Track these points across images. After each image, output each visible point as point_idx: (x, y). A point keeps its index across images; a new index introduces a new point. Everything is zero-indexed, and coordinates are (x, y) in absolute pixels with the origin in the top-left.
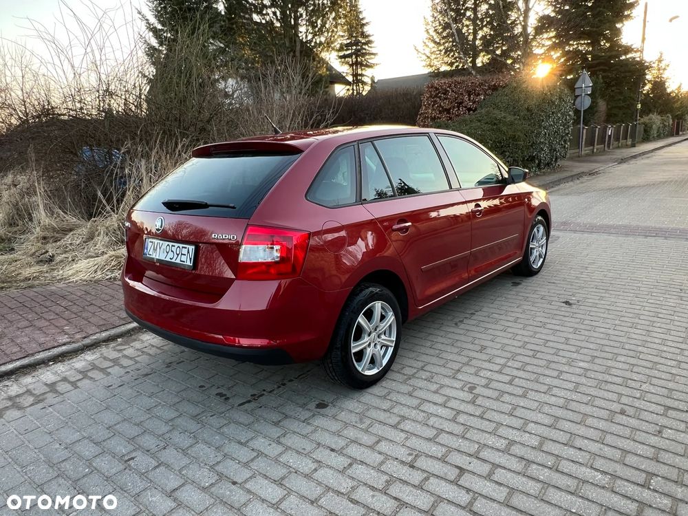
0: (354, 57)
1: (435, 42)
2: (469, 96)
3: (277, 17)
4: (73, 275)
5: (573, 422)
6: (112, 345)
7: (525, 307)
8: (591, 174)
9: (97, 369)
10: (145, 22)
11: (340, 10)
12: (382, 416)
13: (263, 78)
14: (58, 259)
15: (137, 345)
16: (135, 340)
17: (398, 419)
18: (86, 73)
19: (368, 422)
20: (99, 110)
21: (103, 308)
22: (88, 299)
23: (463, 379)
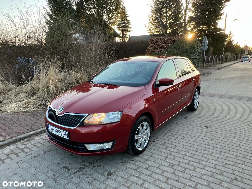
0: (123, 28)
1: (152, 24)
2: (165, 44)
3: (95, 12)
4: (9, 109)
5: (217, 184)
6: (22, 142)
7: (191, 128)
8: (208, 73)
9: (14, 154)
10: (46, 11)
11: (119, 11)
12: (136, 180)
13: (89, 34)
14: (4, 102)
15: (32, 142)
16: (32, 140)
17: (143, 181)
18: (20, 29)
19: (130, 183)
20: (25, 43)
21: (20, 124)
22: (14, 121)
23: (169, 161)
